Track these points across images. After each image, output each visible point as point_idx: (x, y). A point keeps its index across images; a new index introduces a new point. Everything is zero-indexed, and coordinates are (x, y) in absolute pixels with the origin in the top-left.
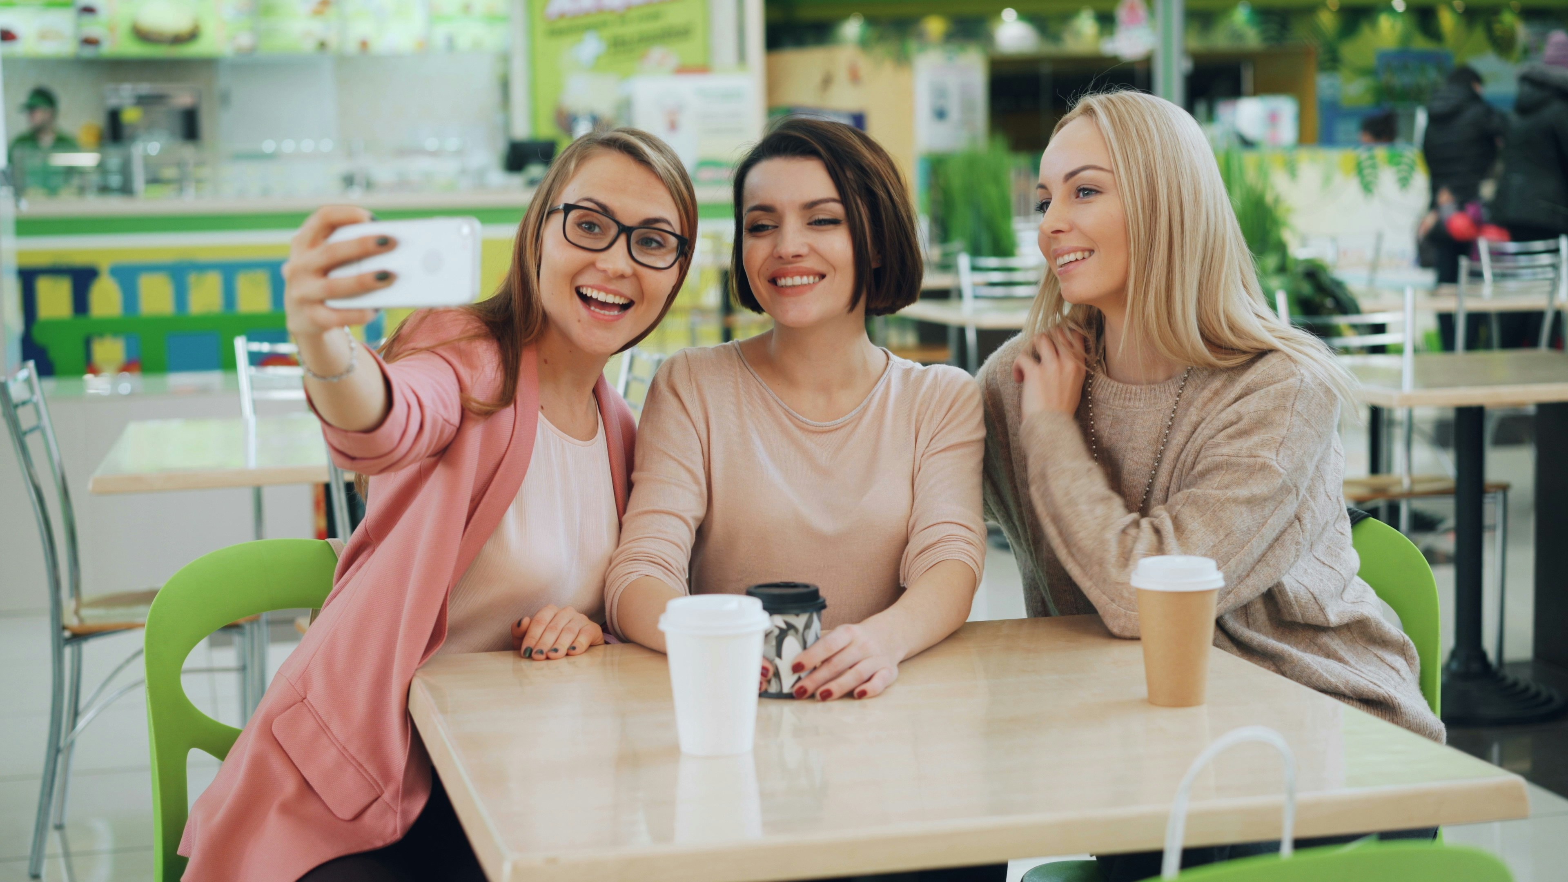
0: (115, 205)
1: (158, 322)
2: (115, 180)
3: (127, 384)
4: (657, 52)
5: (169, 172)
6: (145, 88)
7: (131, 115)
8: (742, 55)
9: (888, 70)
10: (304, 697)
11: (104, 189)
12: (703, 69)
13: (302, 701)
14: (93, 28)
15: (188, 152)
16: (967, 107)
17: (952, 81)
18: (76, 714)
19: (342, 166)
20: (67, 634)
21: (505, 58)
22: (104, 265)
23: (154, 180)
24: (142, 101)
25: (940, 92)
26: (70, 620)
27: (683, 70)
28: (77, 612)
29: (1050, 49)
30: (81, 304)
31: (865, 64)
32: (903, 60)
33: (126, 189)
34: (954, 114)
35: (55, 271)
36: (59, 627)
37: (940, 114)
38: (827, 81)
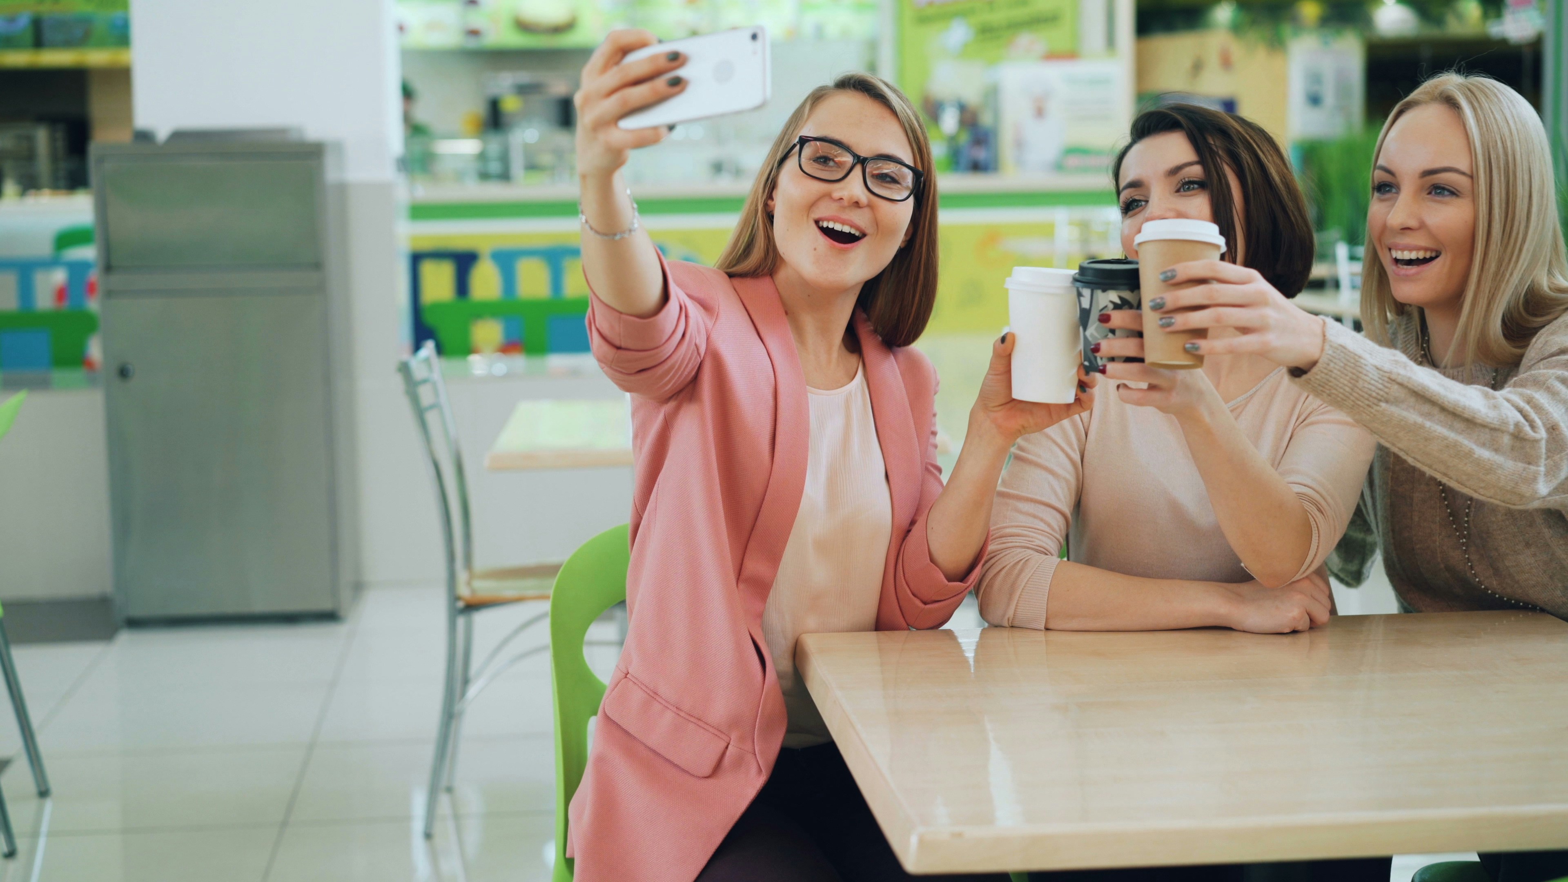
0: (494, 192)
1: (536, 305)
2: (494, 167)
3: (502, 365)
4: (1024, 39)
5: (546, 159)
6: (524, 77)
7: (511, 104)
8: (1111, 41)
9: (1261, 54)
10: (626, 673)
11: (484, 176)
12: (1071, 55)
13: (626, 677)
14: (477, 18)
15: (561, 138)
16: (1342, 91)
17: (1328, 66)
18: (466, 682)
19: (712, 153)
20: (461, 604)
21: (873, 45)
22: (484, 248)
23: (532, 167)
24: (523, 90)
25: (1315, 78)
26: (464, 591)
27: (1051, 56)
28: (469, 583)
29: (1432, 32)
30: (462, 287)
31: (1237, 49)
32: (1277, 44)
33: (505, 176)
34: (1329, 98)
35: (438, 255)
36: (454, 598)
37: (1315, 100)
38: (1197, 67)
